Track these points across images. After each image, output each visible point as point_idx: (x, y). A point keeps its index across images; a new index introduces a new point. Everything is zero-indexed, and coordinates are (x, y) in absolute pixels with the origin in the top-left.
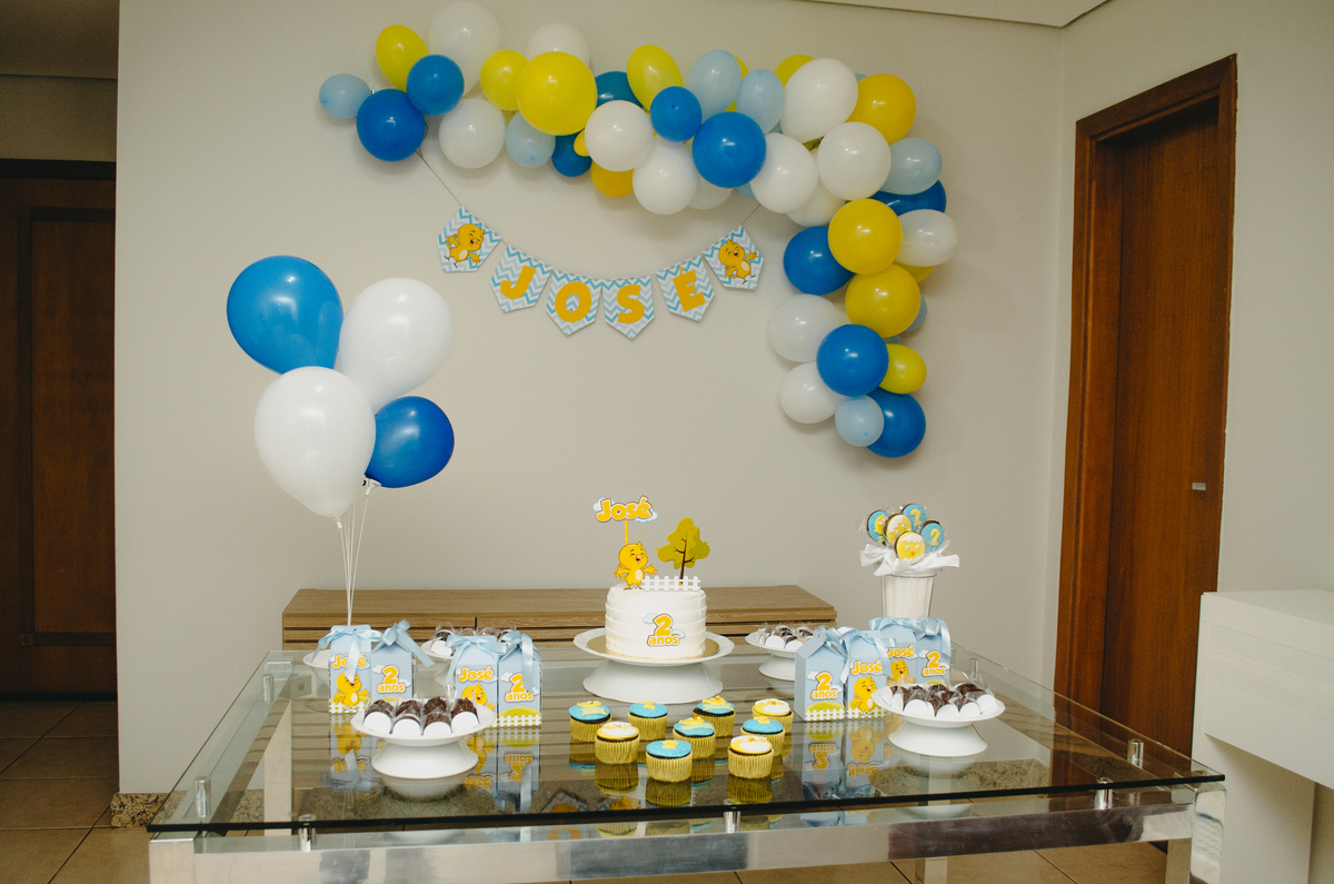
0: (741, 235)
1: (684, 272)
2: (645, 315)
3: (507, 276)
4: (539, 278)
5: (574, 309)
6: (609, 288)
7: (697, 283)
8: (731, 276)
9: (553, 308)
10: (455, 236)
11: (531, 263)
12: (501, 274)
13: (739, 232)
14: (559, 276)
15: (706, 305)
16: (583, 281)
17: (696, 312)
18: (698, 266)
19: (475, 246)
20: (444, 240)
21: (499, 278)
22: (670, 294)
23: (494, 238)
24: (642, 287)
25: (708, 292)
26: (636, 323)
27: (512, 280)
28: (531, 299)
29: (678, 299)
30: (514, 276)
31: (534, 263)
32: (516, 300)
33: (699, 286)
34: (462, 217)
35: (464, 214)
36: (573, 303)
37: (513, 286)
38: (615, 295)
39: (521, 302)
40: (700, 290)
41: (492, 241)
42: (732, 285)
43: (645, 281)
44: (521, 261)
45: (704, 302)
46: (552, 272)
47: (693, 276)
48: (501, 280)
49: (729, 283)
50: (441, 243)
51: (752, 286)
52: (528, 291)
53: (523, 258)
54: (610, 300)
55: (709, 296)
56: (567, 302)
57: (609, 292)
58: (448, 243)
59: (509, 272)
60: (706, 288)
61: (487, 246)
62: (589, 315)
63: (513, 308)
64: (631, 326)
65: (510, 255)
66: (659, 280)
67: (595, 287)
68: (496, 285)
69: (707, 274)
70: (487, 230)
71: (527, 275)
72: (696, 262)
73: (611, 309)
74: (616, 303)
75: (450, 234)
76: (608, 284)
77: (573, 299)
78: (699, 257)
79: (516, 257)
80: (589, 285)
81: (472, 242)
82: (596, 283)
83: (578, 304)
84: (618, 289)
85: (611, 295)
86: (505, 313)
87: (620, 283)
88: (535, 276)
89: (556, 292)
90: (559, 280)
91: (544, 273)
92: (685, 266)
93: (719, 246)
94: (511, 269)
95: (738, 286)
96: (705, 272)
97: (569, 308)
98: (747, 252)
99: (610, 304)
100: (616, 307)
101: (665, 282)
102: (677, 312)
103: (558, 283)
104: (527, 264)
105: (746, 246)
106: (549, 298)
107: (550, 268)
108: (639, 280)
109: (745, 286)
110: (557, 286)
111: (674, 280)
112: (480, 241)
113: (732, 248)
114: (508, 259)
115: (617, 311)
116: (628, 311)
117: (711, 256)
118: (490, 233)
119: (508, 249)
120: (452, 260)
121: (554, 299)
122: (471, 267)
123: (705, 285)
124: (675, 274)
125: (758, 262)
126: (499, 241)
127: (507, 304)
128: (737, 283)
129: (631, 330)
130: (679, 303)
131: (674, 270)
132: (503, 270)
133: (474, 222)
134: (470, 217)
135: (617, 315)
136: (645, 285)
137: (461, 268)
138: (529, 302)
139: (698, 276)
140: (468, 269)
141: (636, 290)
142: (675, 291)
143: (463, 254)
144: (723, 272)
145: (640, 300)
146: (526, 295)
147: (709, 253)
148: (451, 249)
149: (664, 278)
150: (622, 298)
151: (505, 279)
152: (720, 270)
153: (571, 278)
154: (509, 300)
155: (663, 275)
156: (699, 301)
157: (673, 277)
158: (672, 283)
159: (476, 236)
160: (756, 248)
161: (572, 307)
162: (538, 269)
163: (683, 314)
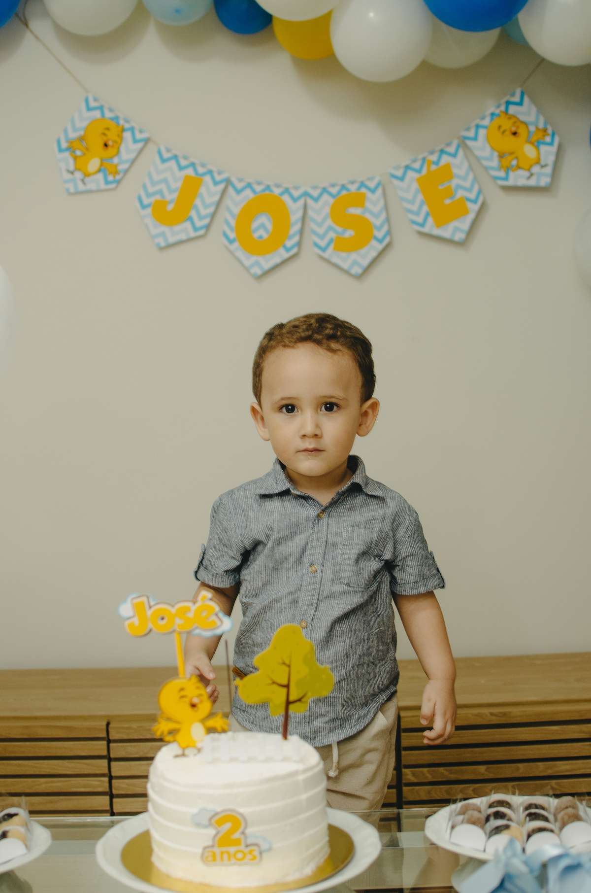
0: (520, 103)
1: (434, 167)
2: (376, 238)
3: (160, 192)
4: (209, 192)
5: (265, 236)
6: (316, 200)
7: (455, 182)
8: (508, 169)
9: (232, 235)
10: (81, 139)
11: (196, 171)
12: (151, 189)
13: (517, 99)
14: (239, 186)
15: (471, 216)
16: (277, 191)
17: (457, 228)
18: (454, 155)
19: (111, 151)
20: (64, 145)
21: (149, 195)
22: (412, 202)
23: (139, 136)
24: (369, 195)
25: (473, 196)
26: (363, 251)
27: (169, 197)
28: (199, 224)
29: (425, 209)
30: (171, 191)
31: (201, 170)
32: (177, 228)
33: (459, 187)
34: (89, 109)
35: (92, 104)
36: (262, 226)
37: (170, 207)
38: (327, 210)
39: (185, 230)
40: (460, 194)
41: (135, 141)
42: (511, 182)
43: (372, 185)
44: (181, 168)
45: (466, 212)
46: (228, 182)
47: (447, 173)
48: (152, 200)
49: (506, 179)
50: (61, 150)
51: (544, 181)
52: (193, 214)
53: (183, 163)
54: (319, 219)
55: (475, 202)
56: (255, 225)
57: (317, 206)
58: (71, 149)
59: (163, 187)
60: (470, 190)
61: (128, 149)
62: (289, 244)
63: (172, 240)
64: (354, 256)
65: (164, 161)
66: (396, 182)
67: (295, 200)
68: (144, 207)
69: (471, 167)
70: (127, 126)
71: (191, 188)
72: (451, 149)
73: (321, 231)
74: (329, 222)
75: (73, 135)
76: (315, 193)
77: (263, 220)
78: (455, 143)
79: (173, 163)
80: (286, 198)
81: (106, 145)
82: (296, 194)
83: (269, 226)
84: (331, 200)
85: (320, 210)
86: (161, 249)
87: (334, 191)
88: (203, 190)
89: (236, 210)
90: (238, 192)
91: (216, 183)
92: (434, 158)
93: (486, 122)
94: (165, 181)
95: (522, 182)
96: (466, 165)
97: (256, 235)
98: (532, 128)
99: (320, 225)
100: (330, 228)
101: (404, 184)
102: (426, 230)
103: (238, 198)
104: (190, 172)
105: (531, 118)
106: (227, 222)
107: (224, 176)
108: (362, 184)
109: (532, 182)
110: (235, 203)
111: (419, 181)
112: (118, 144)
113: (507, 125)
114: (161, 166)
115: (332, 235)
116: (349, 233)
117: (475, 139)
118: (132, 129)
119: (160, 153)
120: (78, 175)
121: (233, 222)
122: (107, 182)
123: (467, 184)
124: (419, 171)
125: (551, 144)
126: (147, 141)
127: (163, 234)
128: (518, 178)
129: (355, 263)
130: (427, 215)
131: (417, 165)
132: (154, 184)
133: (108, 114)
134: (101, 108)
135: (331, 241)
136: (373, 191)
137: (91, 186)
138: (196, 229)
139: (455, 171)
140: (103, 186)
141: (359, 200)
142: (420, 197)
143: (94, 164)
144: (495, 162)
145: (368, 216)
146: (190, 219)
147: (471, 134)
148: (75, 158)
149: (402, 179)
150: (338, 213)
151: (158, 197)
152: (490, 159)
153: (258, 188)
154: (165, 229)
155: (399, 173)
156: (459, 210)
157: (416, 175)
158: (415, 186)
159: (112, 136)
160: (546, 123)
161: (262, 232)
162: (207, 179)
163: (436, 232)
